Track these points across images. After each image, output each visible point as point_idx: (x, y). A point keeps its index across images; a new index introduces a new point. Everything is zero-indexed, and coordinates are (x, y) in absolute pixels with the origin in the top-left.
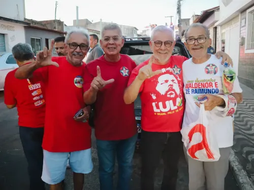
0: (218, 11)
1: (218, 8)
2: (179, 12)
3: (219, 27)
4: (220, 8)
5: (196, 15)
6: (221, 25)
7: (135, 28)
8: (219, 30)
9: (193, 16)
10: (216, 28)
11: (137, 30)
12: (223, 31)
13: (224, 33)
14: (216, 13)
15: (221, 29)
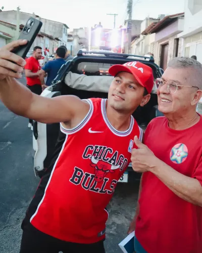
0: (182, 19)
1: (182, 15)
2: (130, 12)
3: (183, 40)
4: (185, 15)
5: (150, 18)
6: (185, 38)
7: (65, 25)
8: (181, 42)
9: (147, 19)
10: (178, 40)
11: (67, 28)
12: (187, 45)
13: (189, 48)
14: (180, 21)
15: (185, 43)
